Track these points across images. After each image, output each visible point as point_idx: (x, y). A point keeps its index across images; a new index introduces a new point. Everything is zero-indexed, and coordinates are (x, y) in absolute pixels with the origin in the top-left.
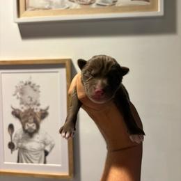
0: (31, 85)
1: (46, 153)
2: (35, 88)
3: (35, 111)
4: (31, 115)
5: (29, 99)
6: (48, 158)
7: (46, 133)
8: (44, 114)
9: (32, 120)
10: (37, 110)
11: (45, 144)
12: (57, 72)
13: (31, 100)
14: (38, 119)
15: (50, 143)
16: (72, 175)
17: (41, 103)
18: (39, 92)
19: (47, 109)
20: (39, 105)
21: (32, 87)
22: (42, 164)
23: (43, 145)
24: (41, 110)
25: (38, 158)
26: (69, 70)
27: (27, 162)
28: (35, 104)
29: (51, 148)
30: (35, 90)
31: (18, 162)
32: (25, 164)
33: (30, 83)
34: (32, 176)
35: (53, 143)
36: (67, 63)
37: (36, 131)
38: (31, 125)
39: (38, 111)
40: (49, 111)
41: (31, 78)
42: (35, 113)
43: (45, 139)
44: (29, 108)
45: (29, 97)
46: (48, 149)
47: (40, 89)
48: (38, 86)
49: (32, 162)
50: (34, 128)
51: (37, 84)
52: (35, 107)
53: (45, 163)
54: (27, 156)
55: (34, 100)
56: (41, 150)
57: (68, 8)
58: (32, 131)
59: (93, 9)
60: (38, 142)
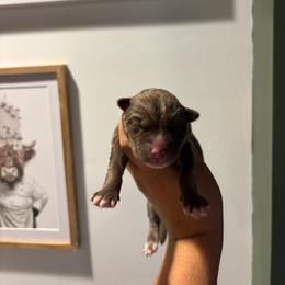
0: (7, 108)
1: (36, 212)
2: (13, 113)
3: (15, 148)
4: (9, 154)
5: (5, 130)
7: (34, 182)
8: (29, 153)
9: (11, 163)
10: (18, 147)
11: (34, 199)
12: (44, 87)
13: (8, 132)
14: (21, 161)
15: (41, 196)
16: (76, 244)
17: (23, 135)
18: (20, 118)
19: (33, 144)
20: (20, 139)
21: (8, 111)
23: (30, 200)
24: (24, 147)
25: (23, 220)
26: (63, 82)
27: (7, 226)
28: (13, 137)
29: (43, 205)
30: (13, 116)
32: (4, 228)
33: (4, 105)
34: (16, 246)
35: (44, 197)
36: (58, 71)
37: (19, 179)
38: (10, 170)
39: (20, 148)
40: (36, 148)
41: (5, 97)
42: (15, 152)
43: (34, 191)
44: (5, 143)
45: (4, 127)
47: (21, 114)
48: (18, 110)
49: (15, 226)
50: (16, 174)
51: (15, 108)
52: (15, 142)
53: (35, 226)
54: (7, 218)
55: (12, 132)
56: (28, 208)
58: (13, 179)
60: (22, 196)
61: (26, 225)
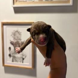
1: (23, 59)
3: (19, 42)
4: (18, 44)
6: (24, 61)
13: (18, 38)
20: (21, 40)
21: (18, 33)
22: (22, 63)
24: (22, 42)
25: (20, 61)
27: (16, 62)
29: (25, 57)
30: (20, 34)
31: (12, 61)
33: (17, 31)
41: (18, 29)
45: (17, 37)
48: (21, 33)
52: (19, 41)
53: (23, 62)
55: (19, 38)
57: (33, 1)
59: (43, 2)
60: (20, 54)
61: (21, 62)
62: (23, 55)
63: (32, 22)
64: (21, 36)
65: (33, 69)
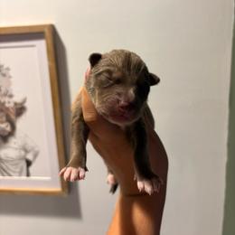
1: (29, 163)
2: (4, 72)
3: (7, 105)
4: (2, 110)
6: (31, 169)
7: (26, 136)
8: (20, 110)
9: (4, 119)
10: (10, 103)
12: (32, 46)
14: (13, 117)
15: (33, 149)
16: (67, 190)
17: (14, 93)
18: (10, 77)
20: (11, 96)
22: (24, 178)
23: (23, 153)
24: (16, 104)
25: (18, 170)
26: (50, 41)
27: (3, 175)
28: (5, 95)
30: (4, 75)
35: (36, 149)
36: (46, 31)
37: (12, 133)
38: (3, 126)
39: (12, 105)
40: (26, 105)
42: (8, 109)
43: (26, 144)
46: (30, 157)
47: (11, 73)
48: (8, 69)
49: (10, 175)
50: (9, 129)
52: (7, 99)
53: (28, 175)
54: (2, 168)
56: (21, 159)
58: (6, 134)
60: (16, 149)
61: (20, 174)
62: (26, 151)
63: (44, 26)
64: (10, 84)
65: (65, 195)
